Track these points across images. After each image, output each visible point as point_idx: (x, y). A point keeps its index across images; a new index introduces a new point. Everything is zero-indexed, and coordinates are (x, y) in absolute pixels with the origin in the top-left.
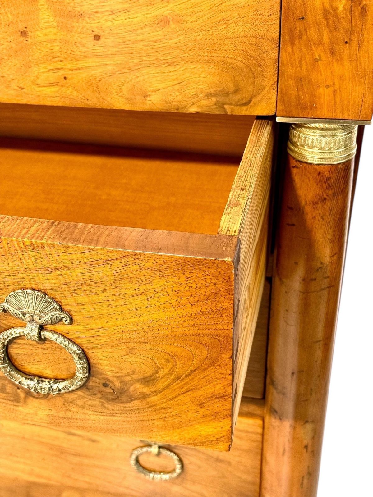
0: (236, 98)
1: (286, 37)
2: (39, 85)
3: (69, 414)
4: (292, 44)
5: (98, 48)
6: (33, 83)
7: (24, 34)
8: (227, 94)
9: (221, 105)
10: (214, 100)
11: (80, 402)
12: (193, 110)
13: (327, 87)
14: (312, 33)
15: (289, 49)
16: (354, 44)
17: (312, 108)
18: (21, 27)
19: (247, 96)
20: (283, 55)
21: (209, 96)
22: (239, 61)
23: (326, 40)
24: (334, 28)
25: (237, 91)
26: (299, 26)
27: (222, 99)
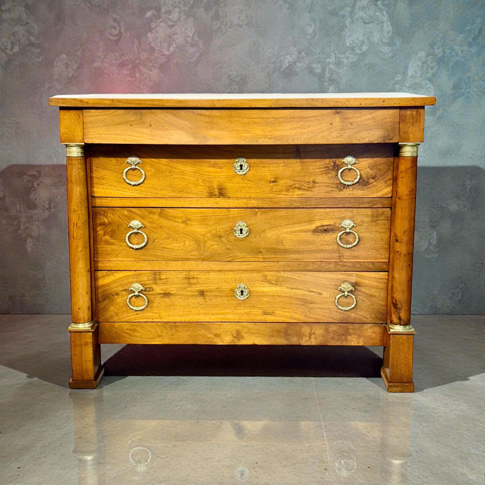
0: (388, 138)
1: (401, 121)
2: (333, 138)
3: (353, 192)
4: (403, 123)
5: (352, 127)
6: (332, 137)
7: (331, 124)
8: (386, 137)
9: (384, 140)
10: (382, 139)
11: (356, 188)
12: (376, 142)
13: (412, 134)
14: (408, 120)
15: (402, 124)
16: (418, 123)
17: (408, 140)
18: (331, 122)
19: (391, 138)
20: (400, 126)
21: (381, 138)
22: (389, 128)
23: (411, 121)
24: (413, 119)
25: (389, 136)
26: (404, 118)
27: (384, 139)
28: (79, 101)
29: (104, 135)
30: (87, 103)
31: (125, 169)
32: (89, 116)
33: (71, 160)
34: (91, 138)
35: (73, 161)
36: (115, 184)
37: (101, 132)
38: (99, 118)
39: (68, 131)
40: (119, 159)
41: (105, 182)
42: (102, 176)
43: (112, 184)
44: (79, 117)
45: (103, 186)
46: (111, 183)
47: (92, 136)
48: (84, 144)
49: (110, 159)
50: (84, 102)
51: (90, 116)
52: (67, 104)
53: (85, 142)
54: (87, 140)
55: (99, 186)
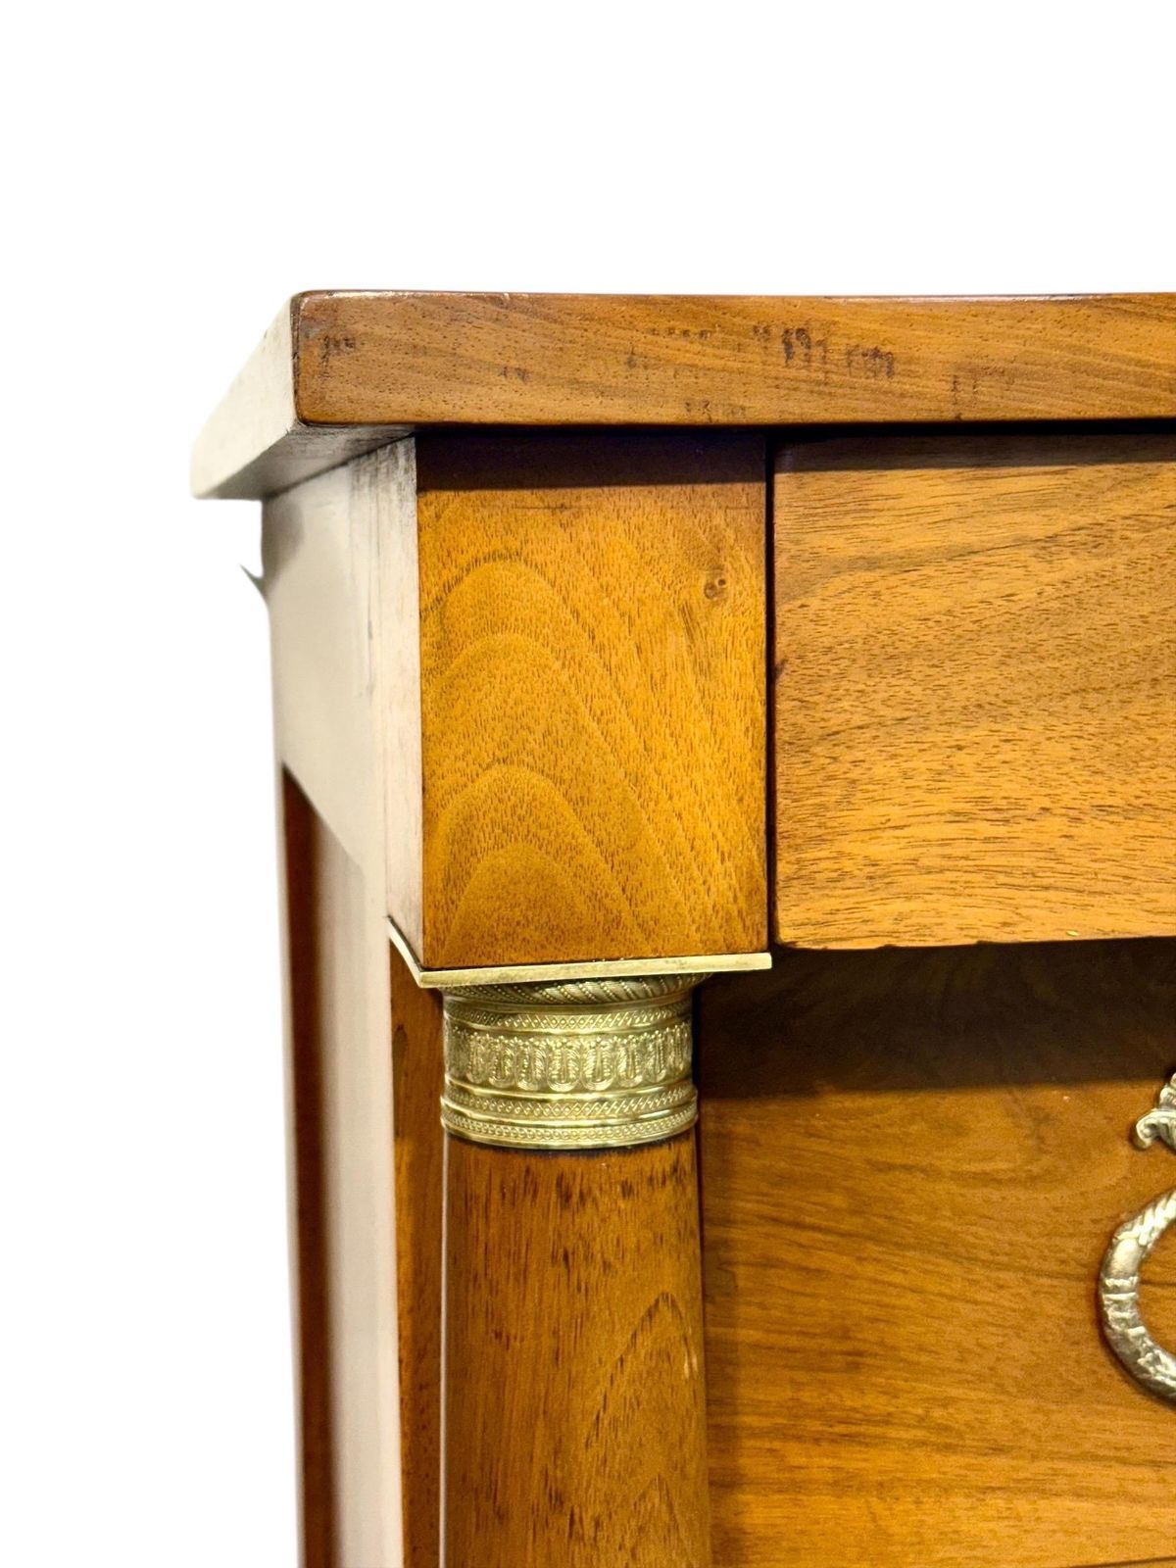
28: (763, 332)
29: (1056, 824)
30: (881, 359)
31: (1118, 1225)
32: (853, 564)
33: (566, 1197)
34: (878, 876)
35: (588, 1217)
36: (997, 1416)
37: (1010, 786)
38: (986, 587)
39: (542, 784)
40: (1058, 1099)
41: (876, 1403)
42: (846, 1335)
43: (962, 1416)
44: (714, 591)
45: (854, 1460)
46: (947, 1402)
47: (886, 849)
48: (763, 961)
49: (950, 1104)
50: (839, 344)
51: (872, 564)
52: (576, 384)
53: (786, 935)
54: (820, 905)
55: (796, 1454)
